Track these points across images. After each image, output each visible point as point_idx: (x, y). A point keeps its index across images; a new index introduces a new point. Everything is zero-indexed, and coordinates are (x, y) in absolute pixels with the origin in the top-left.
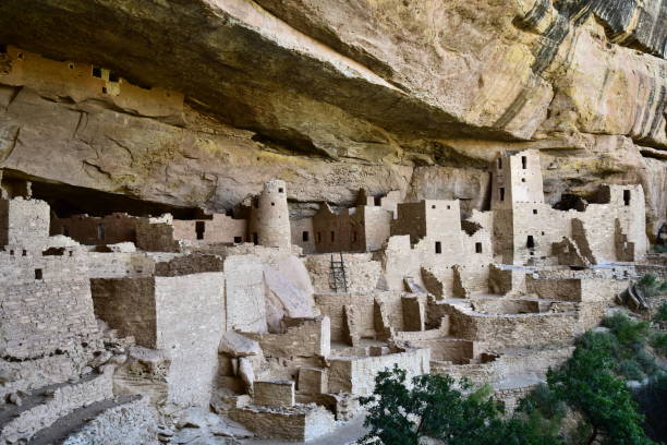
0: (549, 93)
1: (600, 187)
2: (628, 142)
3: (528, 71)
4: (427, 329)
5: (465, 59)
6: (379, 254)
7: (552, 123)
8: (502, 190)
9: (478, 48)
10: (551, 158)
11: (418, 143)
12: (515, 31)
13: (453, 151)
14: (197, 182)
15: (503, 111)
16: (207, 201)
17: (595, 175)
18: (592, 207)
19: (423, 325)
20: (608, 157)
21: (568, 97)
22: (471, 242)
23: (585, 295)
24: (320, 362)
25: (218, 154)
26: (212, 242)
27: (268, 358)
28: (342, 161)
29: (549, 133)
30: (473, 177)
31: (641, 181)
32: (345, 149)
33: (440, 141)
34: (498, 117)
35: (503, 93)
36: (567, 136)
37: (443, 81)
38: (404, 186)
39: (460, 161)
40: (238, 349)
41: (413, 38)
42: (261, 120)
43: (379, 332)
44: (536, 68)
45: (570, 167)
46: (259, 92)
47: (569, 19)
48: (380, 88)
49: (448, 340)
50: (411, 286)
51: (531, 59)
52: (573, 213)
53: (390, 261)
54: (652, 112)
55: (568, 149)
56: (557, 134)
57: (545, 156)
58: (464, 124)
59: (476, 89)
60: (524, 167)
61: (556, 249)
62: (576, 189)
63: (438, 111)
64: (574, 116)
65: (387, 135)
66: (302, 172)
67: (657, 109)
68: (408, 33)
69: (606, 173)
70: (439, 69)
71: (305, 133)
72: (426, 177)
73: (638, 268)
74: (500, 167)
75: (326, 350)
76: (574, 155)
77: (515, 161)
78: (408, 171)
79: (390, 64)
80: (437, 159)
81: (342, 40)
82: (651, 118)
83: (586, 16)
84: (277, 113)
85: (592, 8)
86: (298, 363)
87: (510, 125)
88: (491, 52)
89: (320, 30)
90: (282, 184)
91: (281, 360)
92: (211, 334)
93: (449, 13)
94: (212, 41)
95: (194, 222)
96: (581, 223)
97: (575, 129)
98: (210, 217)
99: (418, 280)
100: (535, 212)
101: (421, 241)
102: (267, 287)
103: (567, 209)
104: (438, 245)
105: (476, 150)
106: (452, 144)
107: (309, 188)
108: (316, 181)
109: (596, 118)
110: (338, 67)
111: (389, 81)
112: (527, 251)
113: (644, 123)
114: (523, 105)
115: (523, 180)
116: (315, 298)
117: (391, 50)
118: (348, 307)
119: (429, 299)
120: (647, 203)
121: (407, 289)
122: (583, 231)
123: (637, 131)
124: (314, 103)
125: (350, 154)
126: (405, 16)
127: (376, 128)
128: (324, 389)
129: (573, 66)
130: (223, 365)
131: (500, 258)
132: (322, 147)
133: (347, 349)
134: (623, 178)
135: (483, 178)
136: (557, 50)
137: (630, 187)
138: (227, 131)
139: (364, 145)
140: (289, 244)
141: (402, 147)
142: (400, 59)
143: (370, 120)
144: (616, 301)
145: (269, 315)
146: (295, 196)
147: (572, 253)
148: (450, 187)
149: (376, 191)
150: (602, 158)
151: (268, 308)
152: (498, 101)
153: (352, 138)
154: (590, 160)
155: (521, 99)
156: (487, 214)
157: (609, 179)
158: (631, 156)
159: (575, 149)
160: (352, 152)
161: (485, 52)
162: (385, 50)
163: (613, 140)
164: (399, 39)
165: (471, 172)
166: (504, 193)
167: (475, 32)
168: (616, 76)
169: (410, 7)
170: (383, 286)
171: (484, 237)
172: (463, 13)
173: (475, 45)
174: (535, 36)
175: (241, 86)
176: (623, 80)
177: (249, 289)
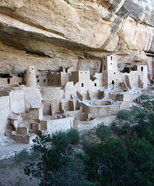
0: (118, 38)
1: (135, 65)
2: (143, 52)
3: (110, 32)
4: (75, 110)
5: (88, 30)
6: (63, 87)
7: (119, 47)
8: (105, 66)
9: (92, 27)
10: (120, 57)
11: (79, 52)
12: (103, 21)
13: (90, 55)
14: (8, 66)
15: (103, 44)
16: (12, 72)
17: (133, 62)
18: (131, 72)
19: (75, 109)
20: (137, 57)
21: (123, 39)
22: (93, 83)
23: (124, 99)
24: (38, 121)
25: (14, 58)
26: (12, 85)
27: (24, 120)
28: (55, 58)
29: (119, 50)
30: (96, 62)
31: (146, 64)
32: (55, 55)
33: (86, 52)
34: (102, 45)
35: (102, 39)
36: (124, 51)
37: (82, 36)
38: (75, 65)
39: (92, 57)
40: (13, 118)
41: (69, 25)
42: (27, 48)
43: (61, 111)
44: (112, 31)
45: (126, 60)
46: (24, 41)
47: (121, 17)
48: (61, 39)
49: (81, 113)
50: (73, 97)
51: (110, 29)
52: (126, 74)
53: (67, 89)
54: (150, 43)
55: (125, 54)
56: (121, 50)
57: (118, 56)
58: (91, 48)
59: (93, 38)
60: (112, 60)
61: (121, 84)
62: (128, 66)
63: (81, 44)
64: (126, 45)
65: (69, 50)
66: (42, 62)
67: (152, 42)
68: (67, 24)
69: (137, 62)
70: (80, 33)
71: (42, 51)
72: (82, 62)
73: (142, 91)
74: (104, 60)
75: (41, 117)
76: (127, 56)
77: (109, 58)
78: (77, 61)
79: (62, 33)
80: (85, 57)
81: (45, 27)
82: (150, 45)
83: (127, 16)
84: (32, 46)
85: (128, 14)
86: (32, 121)
87: (106, 48)
88: (97, 27)
89: (38, 25)
90: (33, 67)
91: (27, 121)
92: (5, 114)
93: (80, 18)
94: (5, 30)
95: (7, 78)
96: (128, 77)
97: (126, 48)
98: (12, 77)
99: (76, 95)
100: (115, 73)
101: (77, 83)
102: (25, 99)
103: (124, 73)
104: (82, 84)
105: (97, 54)
106: (89, 53)
107: (45, 67)
108: (47, 65)
109: (132, 45)
110: (45, 34)
111: (64, 37)
112: (112, 85)
113: (148, 47)
114: (109, 42)
115: (111, 64)
116: (42, 101)
117: (62, 29)
118: (52, 104)
119: (78, 101)
120: (148, 70)
121: (72, 98)
122: (128, 79)
123: (145, 49)
124: (42, 43)
125: (57, 56)
126: (65, 20)
127: (64, 49)
128: (39, 129)
129: (124, 31)
130: (9, 122)
131: (104, 87)
132: (48, 55)
133: (50, 116)
134: (142, 63)
135: (100, 63)
136: (118, 26)
137: (143, 66)
138: (17, 51)
139: (62, 53)
140: (35, 85)
141: (74, 53)
142: (66, 31)
143: (62, 47)
144: (134, 101)
145: (25, 107)
146: (40, 69)
147: (125, 86)
148: (89, 65)
149: (66, 67)
150: (135, 57)
151: (25, 105)
152: (101, 41)
153: (57, 52)
154: (132, 58)
155: (108, 40)
156: (100, 74)
157: (138, 63)
158: (143, 56)
159: (127, 54)
160: (58, 55)
161: (95, 27)
162: (60, 29)
163: (138, 52)
164: (64, 26)
165: (96, 61)
166: (105, 68)
167: (90, 22)
168: (139, 33)
169: (66, 17)
170: (64, 97)
171: (97, 81)
172: (85, 18)
173: (91, 26)
174: (110, 22)
175: (19, 39)
176: (140, 34)
177: (18, 100)
